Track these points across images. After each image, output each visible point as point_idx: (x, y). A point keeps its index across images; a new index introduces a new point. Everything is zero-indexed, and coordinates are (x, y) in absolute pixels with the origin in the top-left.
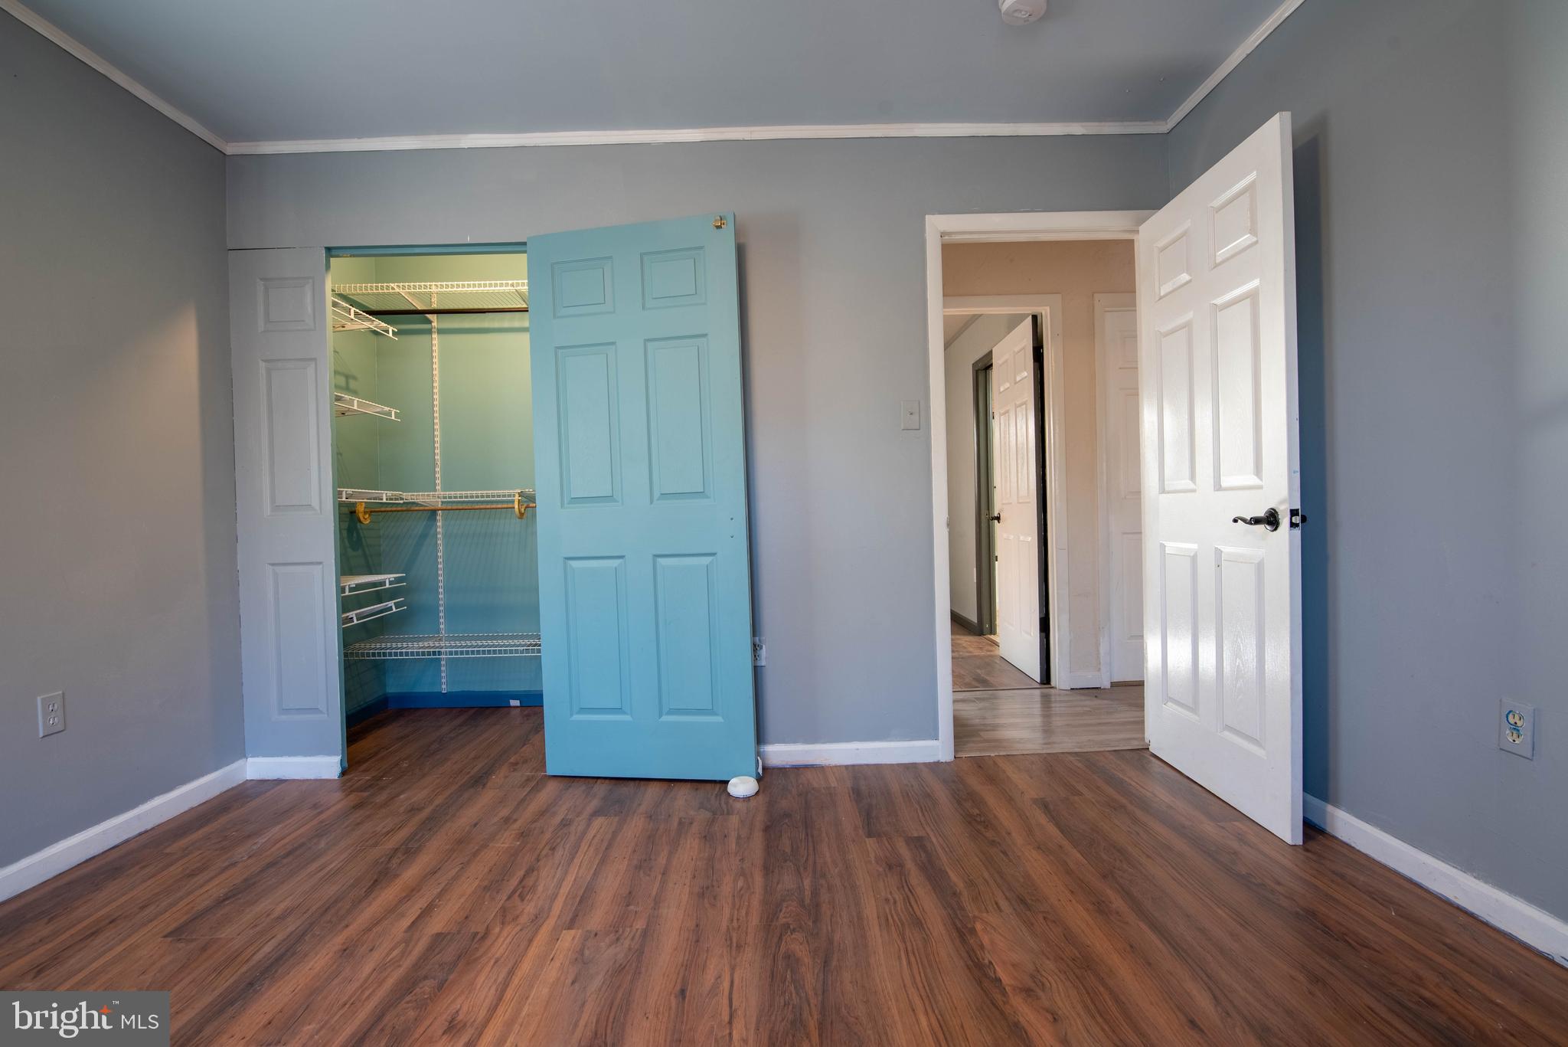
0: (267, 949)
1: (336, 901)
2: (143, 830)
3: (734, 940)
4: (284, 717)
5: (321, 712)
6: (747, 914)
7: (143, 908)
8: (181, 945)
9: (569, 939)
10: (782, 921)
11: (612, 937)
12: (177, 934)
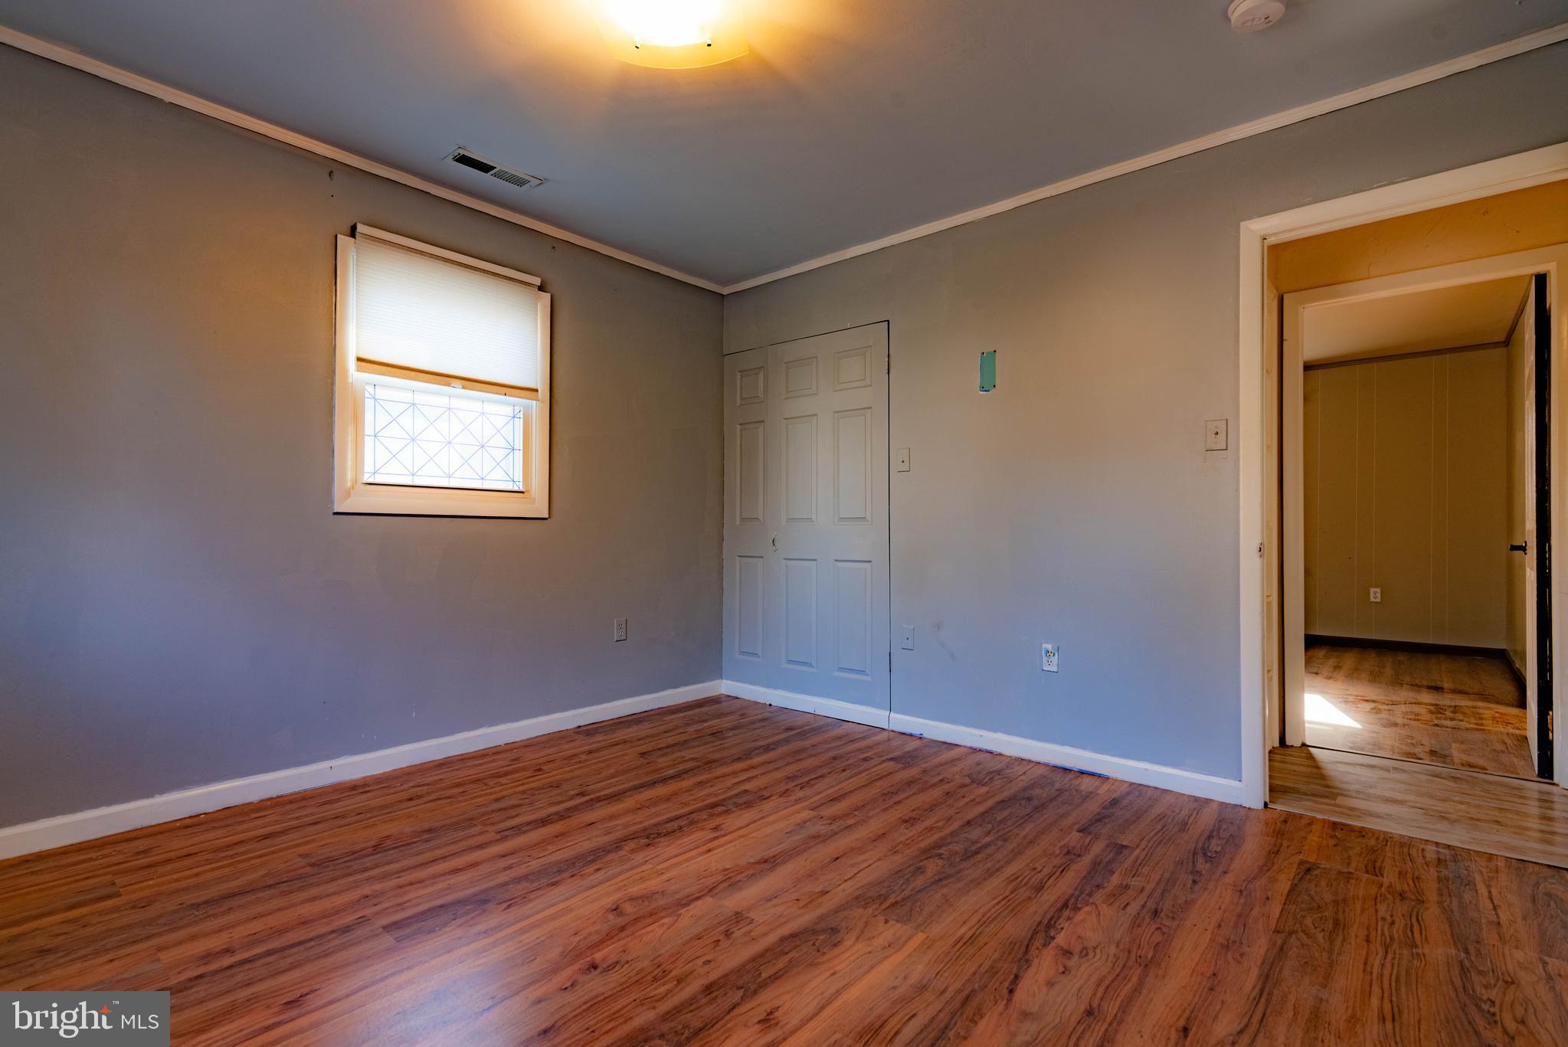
0: (671, 772)
1: (714, 761)
2: (661, 706)
3: (898, 848)
4: (741, 657)
5: (759, 657)
6: (922, 840)
7: (639, 740)
8: (641, 759)
9: (806, 814)
10: (941, 851)
11: (829, 822)
12: (643, 754)
